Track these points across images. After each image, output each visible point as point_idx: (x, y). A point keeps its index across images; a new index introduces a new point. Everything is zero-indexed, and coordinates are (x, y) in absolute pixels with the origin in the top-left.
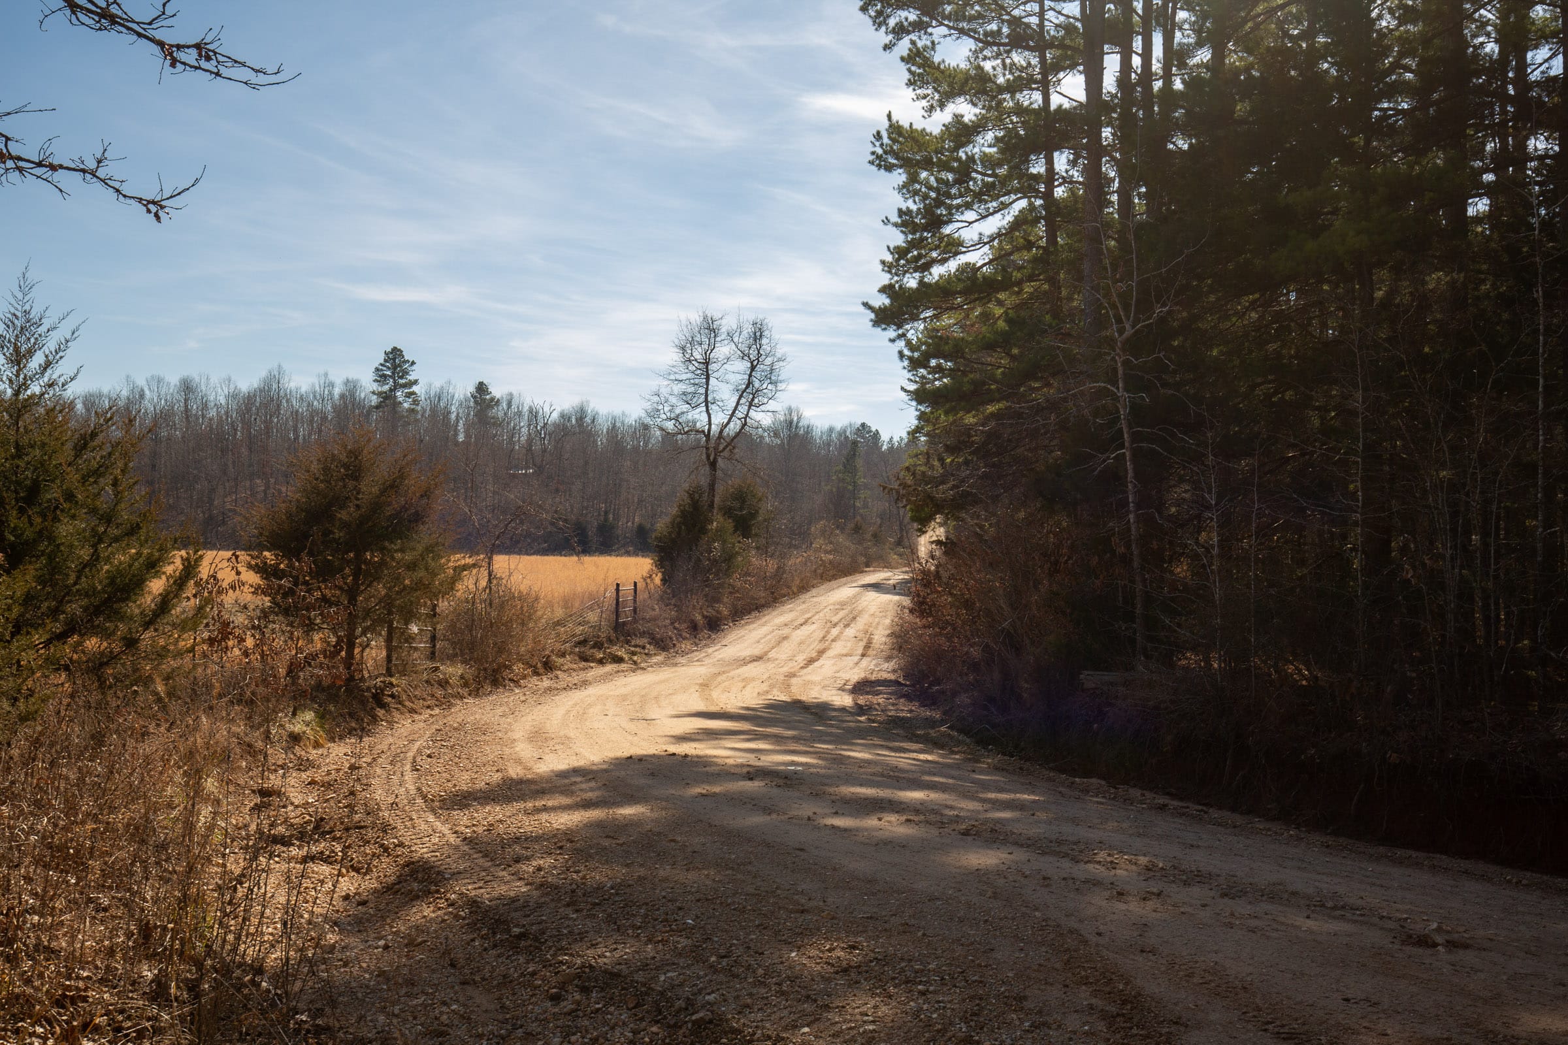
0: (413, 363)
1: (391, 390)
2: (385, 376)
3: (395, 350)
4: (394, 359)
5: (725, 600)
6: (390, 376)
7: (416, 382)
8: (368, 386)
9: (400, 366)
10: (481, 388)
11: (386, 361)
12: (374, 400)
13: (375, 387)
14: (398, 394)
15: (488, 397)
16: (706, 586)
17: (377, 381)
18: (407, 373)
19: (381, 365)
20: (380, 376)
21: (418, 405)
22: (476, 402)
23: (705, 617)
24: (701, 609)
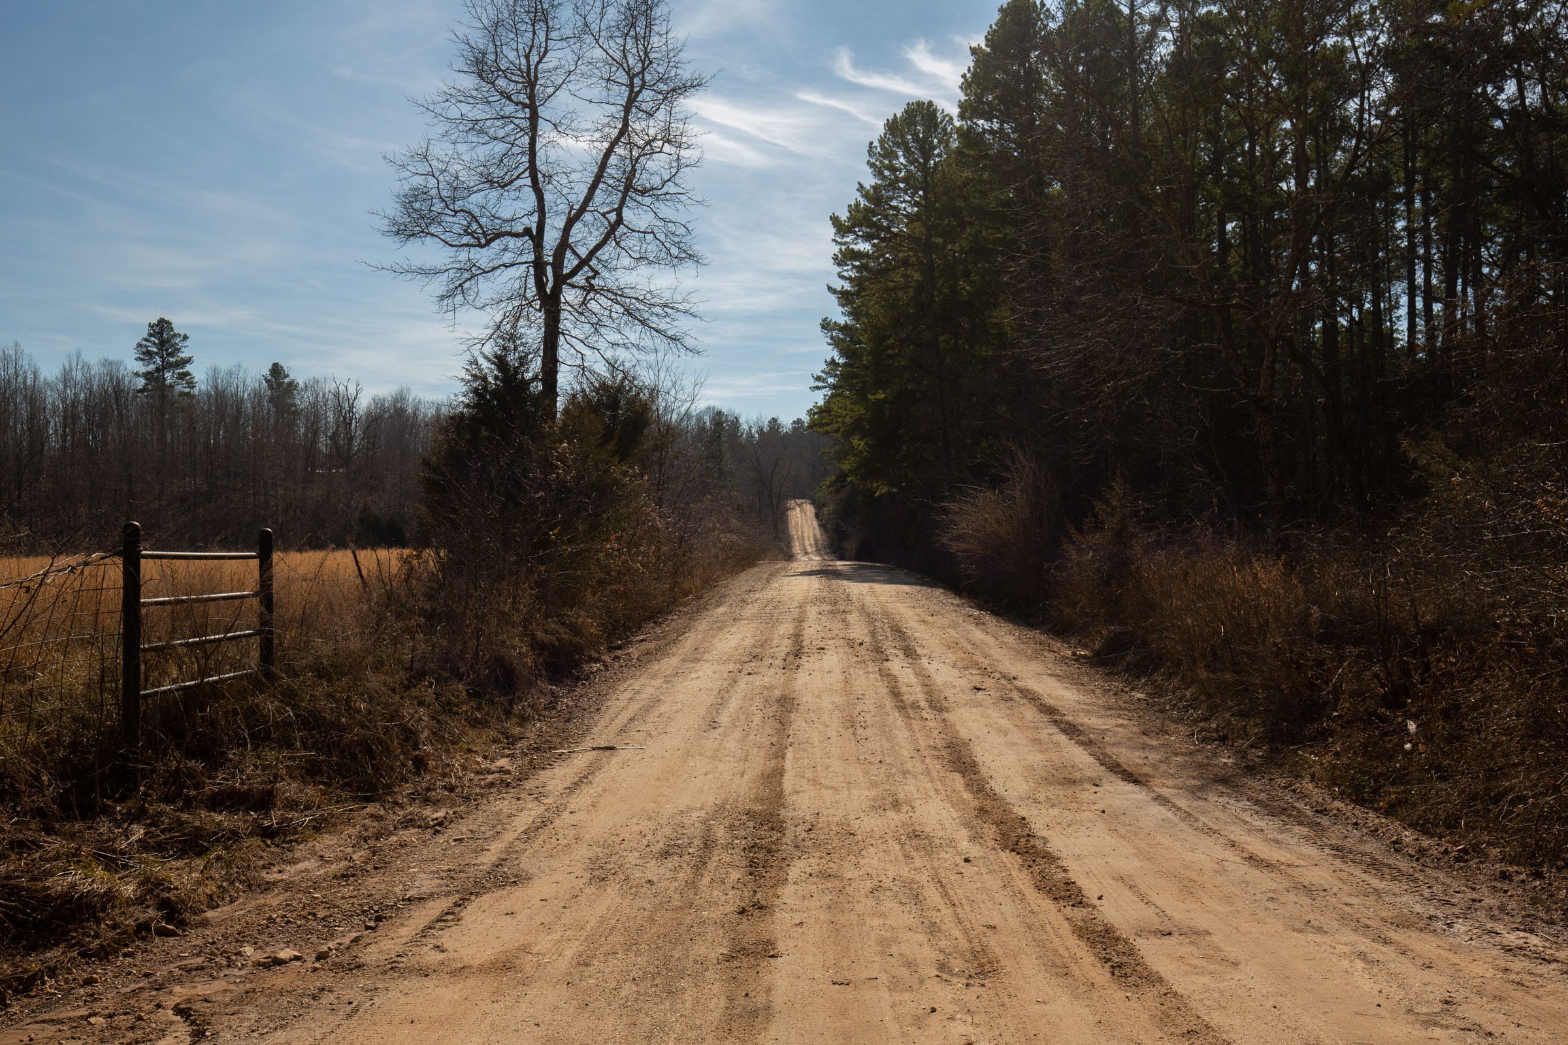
0: (185, 337)
1: (158, 370)
2: (149, 353)
3: (162, 321)
4: (161, 333)
5: (590, 598)
6: (157, 353)
7: (188, 361)
8: (132, 366)
9: (169, 340)
10: (276, 370)
11: (150, 335)
12: (141, 382)
13: (141, 368)
14: (168, 375)
15: (286, 381)
16: (542, 561)
17: (142, 360)
18: (179, 350)
19: (146, 340)
20: (143, 353)
21: (193, 387)
22: (270, 387)
23: (537, 646)
24: (526, 622)
